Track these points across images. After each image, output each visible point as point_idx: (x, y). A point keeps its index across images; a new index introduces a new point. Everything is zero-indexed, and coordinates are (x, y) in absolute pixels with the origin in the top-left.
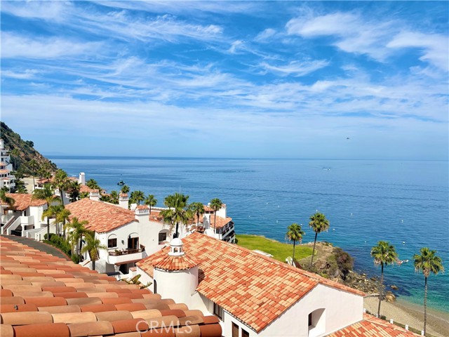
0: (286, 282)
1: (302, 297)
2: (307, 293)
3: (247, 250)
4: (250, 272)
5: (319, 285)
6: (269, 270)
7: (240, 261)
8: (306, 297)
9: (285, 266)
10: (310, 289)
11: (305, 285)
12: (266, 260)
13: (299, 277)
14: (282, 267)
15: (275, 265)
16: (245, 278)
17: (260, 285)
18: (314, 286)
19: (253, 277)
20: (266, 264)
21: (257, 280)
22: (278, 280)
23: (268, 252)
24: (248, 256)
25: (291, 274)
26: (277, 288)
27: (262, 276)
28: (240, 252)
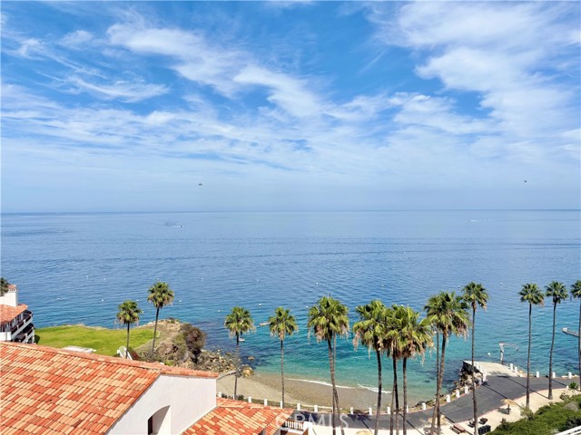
0: (116, 383)
1: (137, 398)
2: (144, 391)
3: (53, 349)
4: (57, 380)
5: (162, 377)
6: (89, 371)
7: (41, 368)
8: (144, 397)
9: (114, 360)
10: (149, 385)
11: (142, 381)
12: (84, 358)
13: (133, 372)
14: (108, 363)
15: (98, 363)
16: (50, 392)
17: (75, 397)
18: (155, 379)
19: (63, 387)
20: (83, 364)
21: (69, 389)
22: (102, 383)
23: (90, 346)
24: (55, 359)
25: (122, 371)
26: (103, 395)
27: (77, 383)
28: (41, 354)
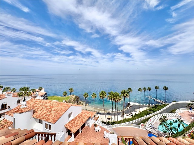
0: (62, 107)
1: (67, 110)
2: (68, 109)
3: (51, 101)
4: (51, 107)
5: (71, 106)
6: (57, 105)
7: (48, 105)
8: (68, 110)
9: (62, 103)
10: (69, 108)
11: (67, 107)
12: (57, 103)
13: (66, 105)
14: (61, 104)
15: (59, 103)
16: (50, 109)
17: (55, 110)
18: (70, 107)
19: (52, 108)
20: (56, 104)
21: (54, 109)
22: (60, 108)
23: (57, 100)
24: (51, 103)
25: (64, 105)
26: (60, 110)
27: (55, 107)
28: (48, 102)
